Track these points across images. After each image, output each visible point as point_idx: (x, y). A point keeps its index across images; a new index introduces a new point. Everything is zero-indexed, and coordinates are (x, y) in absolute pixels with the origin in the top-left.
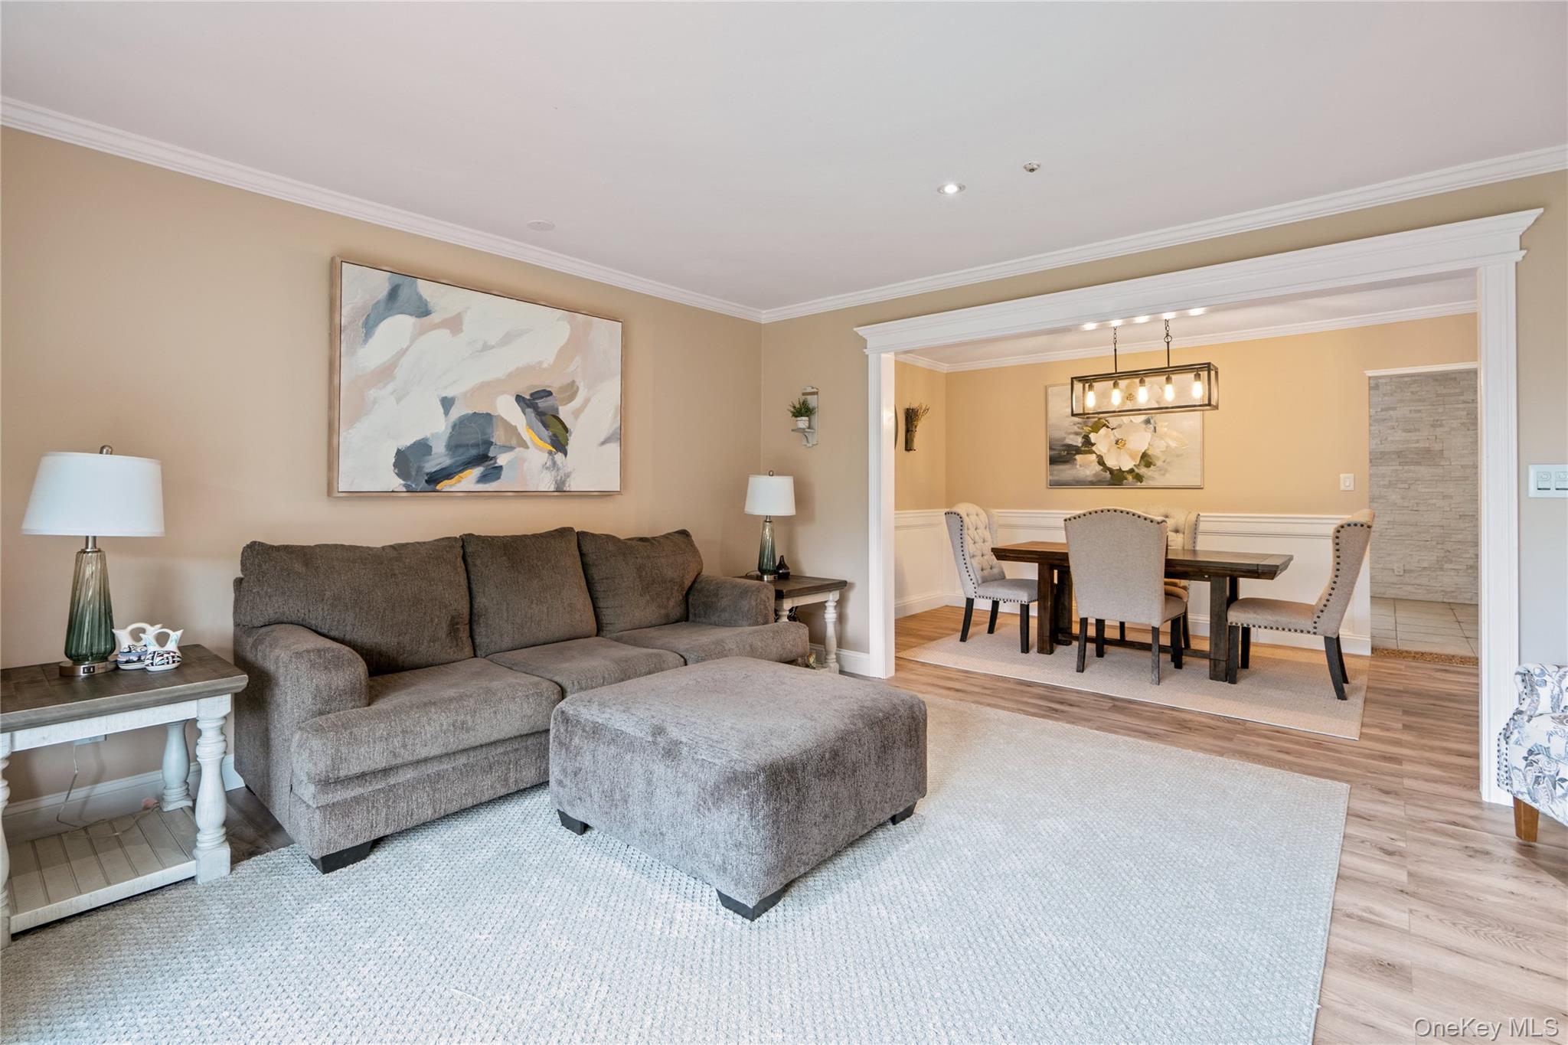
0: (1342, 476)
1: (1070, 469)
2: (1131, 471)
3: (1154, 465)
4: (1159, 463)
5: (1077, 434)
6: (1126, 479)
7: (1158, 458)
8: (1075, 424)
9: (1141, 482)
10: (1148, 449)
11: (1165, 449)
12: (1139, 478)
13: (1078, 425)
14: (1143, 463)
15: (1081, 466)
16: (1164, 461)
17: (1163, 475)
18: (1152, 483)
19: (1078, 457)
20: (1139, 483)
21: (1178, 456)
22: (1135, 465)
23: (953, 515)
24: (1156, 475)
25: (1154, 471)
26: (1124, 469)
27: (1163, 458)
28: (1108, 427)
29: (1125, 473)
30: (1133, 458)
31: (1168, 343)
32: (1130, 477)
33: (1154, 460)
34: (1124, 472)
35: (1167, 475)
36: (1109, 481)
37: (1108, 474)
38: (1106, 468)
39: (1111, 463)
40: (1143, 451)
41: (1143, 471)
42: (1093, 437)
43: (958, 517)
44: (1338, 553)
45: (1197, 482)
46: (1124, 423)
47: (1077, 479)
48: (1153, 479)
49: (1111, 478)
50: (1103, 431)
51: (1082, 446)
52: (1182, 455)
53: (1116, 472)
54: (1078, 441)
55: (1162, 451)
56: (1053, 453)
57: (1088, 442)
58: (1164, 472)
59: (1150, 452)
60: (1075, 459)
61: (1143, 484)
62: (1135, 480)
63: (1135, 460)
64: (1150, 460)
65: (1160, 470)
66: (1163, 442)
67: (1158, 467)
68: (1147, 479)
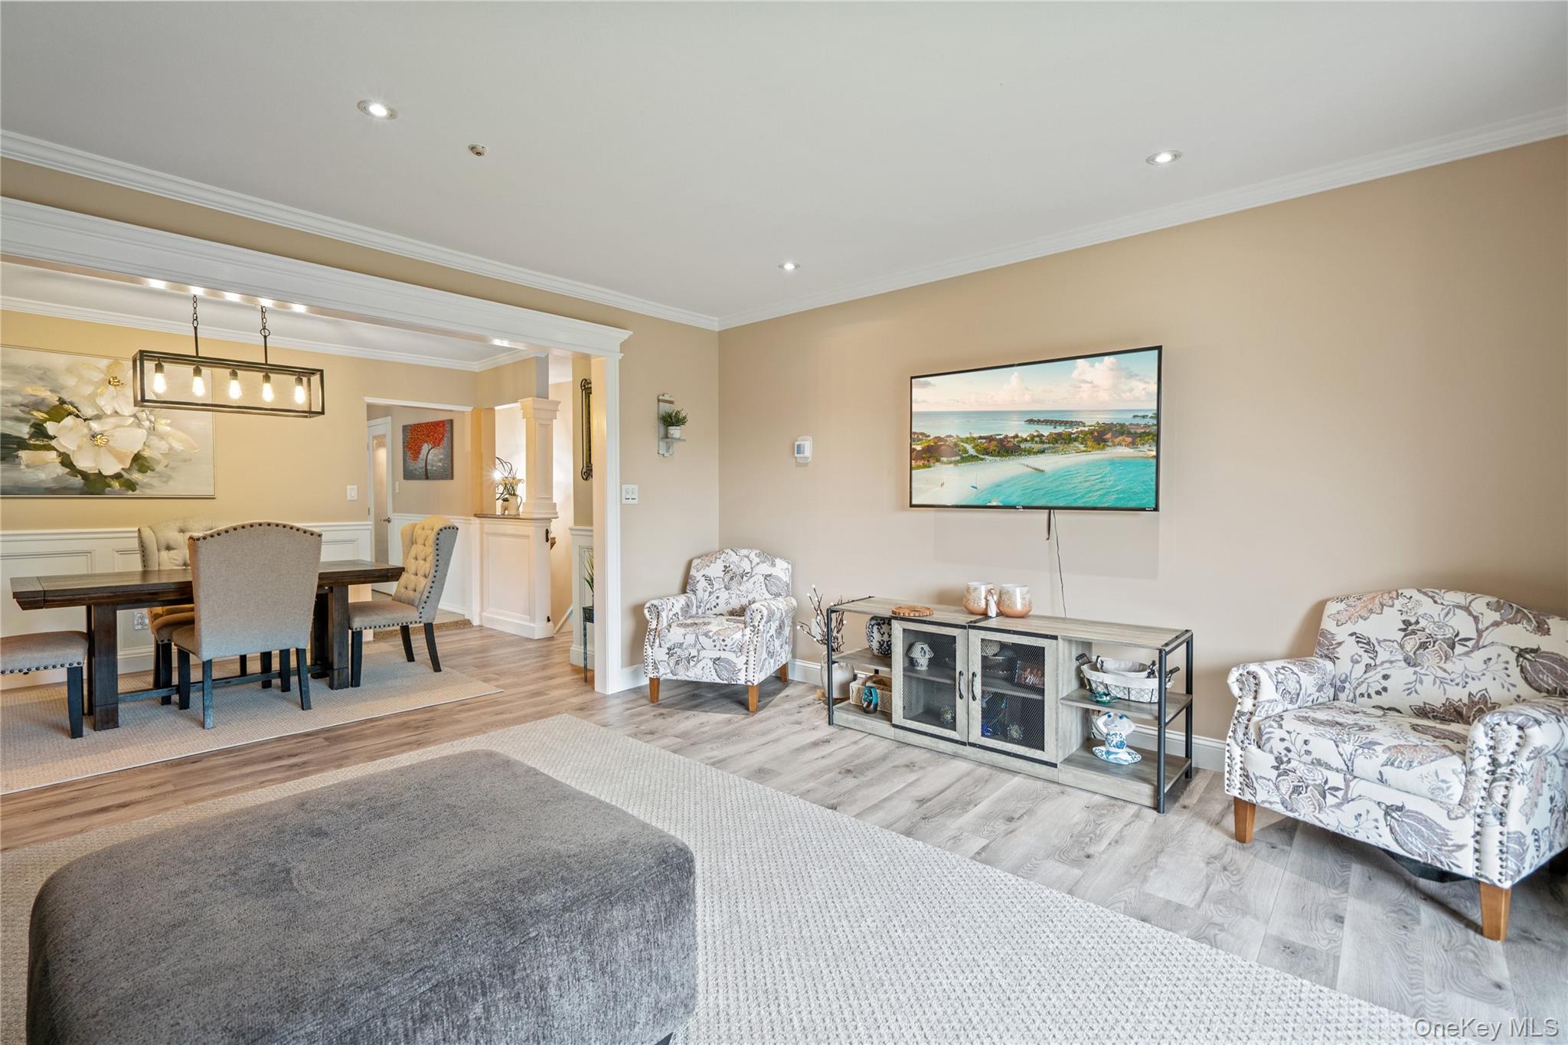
1: (7, 470)
2: (118, 476)
3: (153, 470)
4: (159, 468)
5: (20, 420)
6: (110, 486)
7: (158, 462)
8: (14, 406)
9: (134, 490)
10: (143, 450)
11: (167, 451)
12: (131, 486)
13: (23, 407)
14: (136, 467)
15: (28, 466)
16: (166, 466)
17: (166, 482)
18: (149, 492)
19: (22, 453)
20: (130, 492)
21: (185, 461)
22: (123, 469)
25: (152, 477)
26: (105, 473)
27: (165, 462)
28: (77, 416)
29: (109, 478)
30: (121, 461)
31: (265, 336)
32: (116, 484)
33: (152, 464)
34: (106, 477)
35: (171, 483)
36: (81, 489)
37: (78, 480)
38: (76, 471)
39: (83, 464)
40: (136, 452)
41: (136, 476)
42: (51, 427)
45: (209, 492)
46: (105, 414)
47: (23, 485)
48: (149, 486)
49: (85, 484)
50: (69, 421)
51: (30, 439)
52: (190, 460)
53: (92, 477)
54: (23, 431)
55: (162, 454)
57: (41, 434)
58: (166, 478)
59: (146, 453)
60: (18, 457)
61: (137, 492)
62: (124, 488)
63: (123, 463)
64: (146, 464)
65: (161, 476)
66: (163, 442)
67: (157, 473)
68: (142, 487)
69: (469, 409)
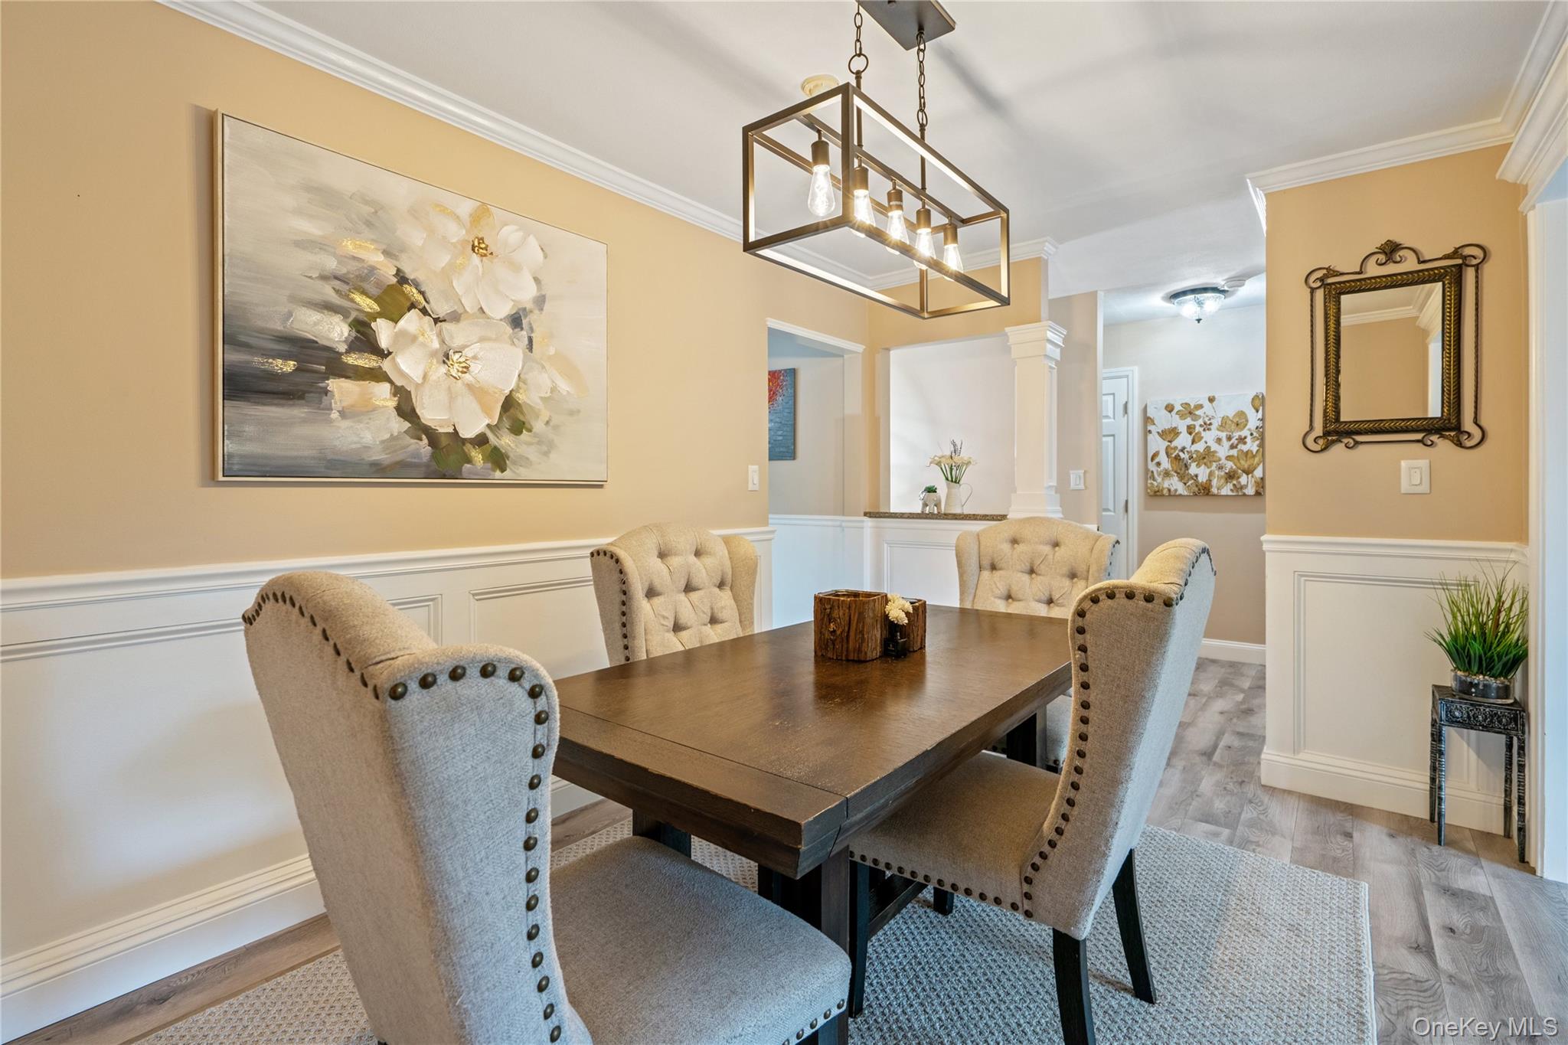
0: (750, 467)
1: (304, 421)
2: (481, 441)
3: (530, 431)
4: (538, 426)
5: (329, 307)
6: (469, 460)
7: (537, 415)
8: (324, 278)
9: (503, 470)
10: (518, 388)
11: (549, 394)
12: (498, 459)
13: (337, 283)
14: (507, 423)
15: (343, 414)
16: (547, 423)
17: (546, 454)
18: (525, 474)
19: (334, 384)
20: (498, 474)
21: (572, 413)
22: (489, 426)
24: (531, 452)
25: (529, 444)
26: (464, 433)
27: (545, 415)
28: (424, 311)
29: (469, 445)
30: (487, 411)
32: (477, 456)
33: (528, 418)
34: (464, 441)
35: (553, 455)
36: (427, 466)
37: (423, 447)
38: (420, 429)
39: (431, 414)
40: (507, 392)
41: (505, 441)
42: (384, 332)
45: (598, 474)
46: (466, 311)
47: (330, 456)
48: (525, 461)
49: (433, 456)
50: (411, 321)
51: (348, 352)
52: (579, 411)
53: (444, 442)
54: (336, 332)
55: (541, 398)
56: (237, 357)
57: (364, 339)
58: (547, 447)
59: (521, 397)
60: (326, 392)
61: (508, 474)
62: (489, 465)
63: (490, 417)
64: (521, 418)
65: (539, 443)
66: (545, 376)
67: (536, 435)
68: (514, 463)
69: (860, 348)
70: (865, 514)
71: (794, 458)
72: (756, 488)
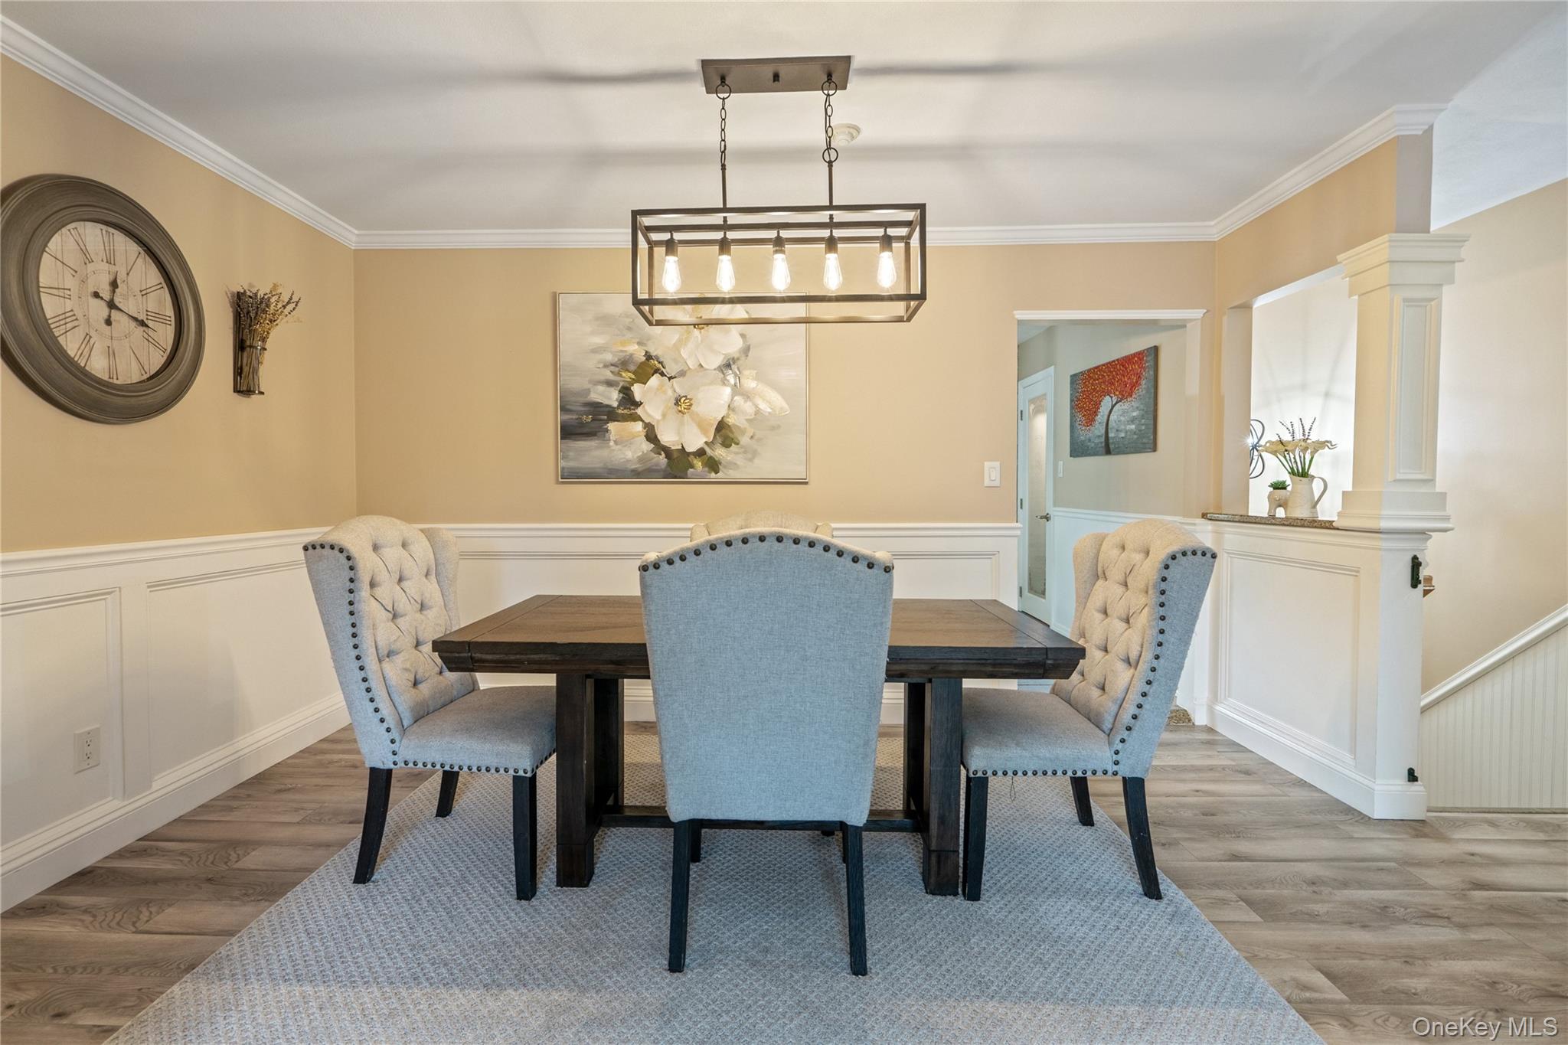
0: (986, 464)
1: (597, 448)
2: (701, 453)
3: (738, 444)
4: (744, 440)
5: (609, 384)
6: (692, 467)
7: (743, 432)
8: (606, 366)
9: (716, 473)
10: (728, 415)
11: (753, 416)
12: (713, 465)
13: (612, 368)
14: (719, 440)
15: (616, 442)
16: (752, 437)
17: (751, 460)
18: (734, 475)
19: (611, 426)
20: (713, 475)
21: (773, 428)
22: (706, 443)
23: (327, 551)
24: (739, 460)
25: (737, 453)
26: (690, 449)
27: (750, 432)
28: (662, 374)
29: (692, 457)
30: (704, 431)
31: (830, 164)
32: (698, 464)
33: (737, 435)
34: (689, 454)
35: (756, 461)
36: (665, 471)
37: (662, 459)
38: (660, 447)
39: (667, 438)
40: (720, 418)
41: (719, 452)
42: (637, 390)
43: (342, 557)
44: (1162, 611)
45: (799, 473)
46: (689, 369)
47: (610, 467)
48: (733, 465)
49: (669, 465)
50: (655, 380)
51: (618, 407)
52: (779, 427)
53: (675, 455)
54: (613, 398)
55: (747, 420)
56: (567, 417)
57: (628, 400)
58: (752, 455)
59: (730, 421)
60: (607, 430)
61: (720, 475)
62: (707, 469)
63: (707, 437)
64: (731, 435)
65: (745, 452)
66: (749, 404)
67: (742, 447)
68: (725, 467)
69: (1197, 314)
70: (1204, 516)
71: (1154, 449)
72: (997, 483)
